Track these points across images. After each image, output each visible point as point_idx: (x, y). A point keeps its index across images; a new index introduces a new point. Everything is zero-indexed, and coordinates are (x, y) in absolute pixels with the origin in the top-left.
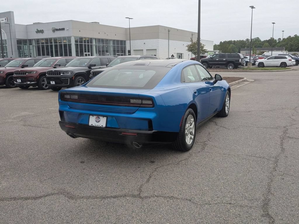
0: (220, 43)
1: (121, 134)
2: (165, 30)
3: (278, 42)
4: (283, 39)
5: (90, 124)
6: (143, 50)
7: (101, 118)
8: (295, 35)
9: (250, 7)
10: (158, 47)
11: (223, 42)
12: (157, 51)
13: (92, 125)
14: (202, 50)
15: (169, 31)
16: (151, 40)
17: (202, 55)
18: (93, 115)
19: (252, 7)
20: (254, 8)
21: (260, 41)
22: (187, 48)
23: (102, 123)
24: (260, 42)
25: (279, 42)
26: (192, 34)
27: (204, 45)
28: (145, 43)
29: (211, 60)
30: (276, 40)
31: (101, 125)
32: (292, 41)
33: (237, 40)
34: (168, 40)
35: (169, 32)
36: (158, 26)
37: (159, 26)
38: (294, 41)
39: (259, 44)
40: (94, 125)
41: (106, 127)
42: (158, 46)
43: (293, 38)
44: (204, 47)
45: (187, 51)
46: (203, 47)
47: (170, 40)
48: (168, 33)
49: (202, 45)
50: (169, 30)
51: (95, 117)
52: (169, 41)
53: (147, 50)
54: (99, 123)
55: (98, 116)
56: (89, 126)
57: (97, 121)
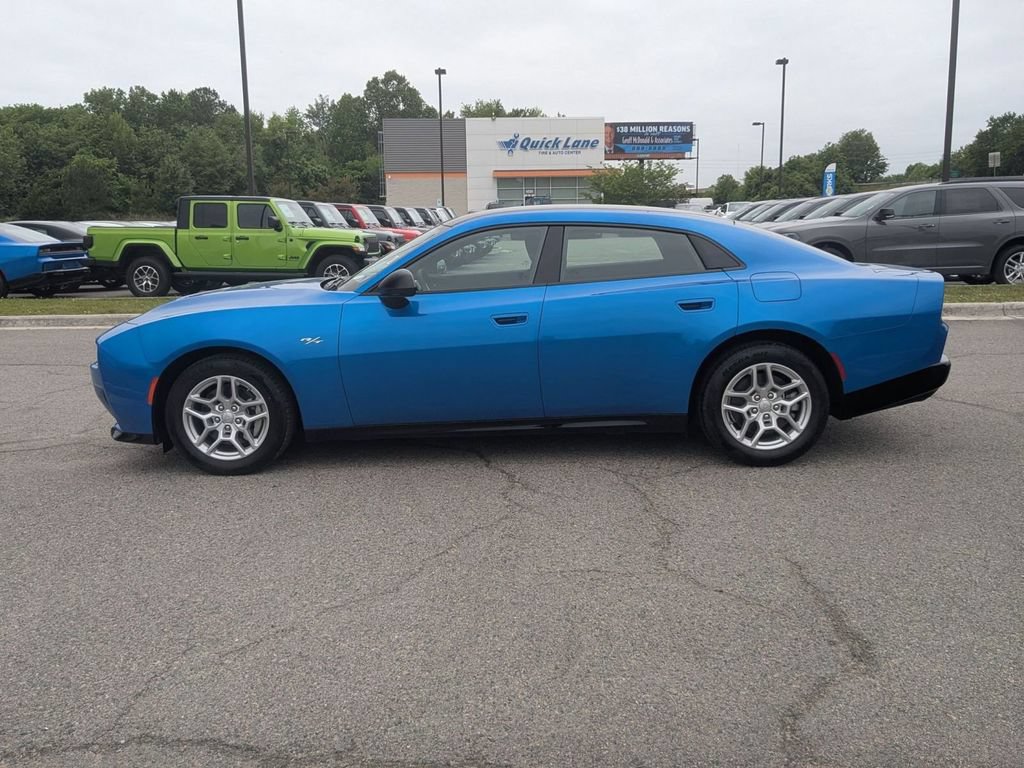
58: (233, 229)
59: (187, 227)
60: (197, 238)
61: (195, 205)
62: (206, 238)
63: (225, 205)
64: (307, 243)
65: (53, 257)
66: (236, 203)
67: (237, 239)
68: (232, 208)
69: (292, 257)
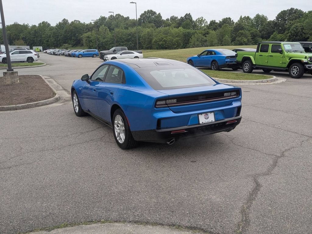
7: (209, 114)
18: (201, 114)
23: (211, 118)
40: (204, 122)
41: (216, 121)
51: (203, 115)
54: (209, 119)
55: (206, 113)
56: (200, 124)
57: (207, 118)
58: (270, 53)
59: (258, 52)
60: (260, 55)
61: (262, 45)
62: (262, 56)
63: (269, 45)
64: (289, 58)
65: (230, 60)
66: (272, 44)
67: (270, 56)
68: (270, 45)
69: (284, 63)
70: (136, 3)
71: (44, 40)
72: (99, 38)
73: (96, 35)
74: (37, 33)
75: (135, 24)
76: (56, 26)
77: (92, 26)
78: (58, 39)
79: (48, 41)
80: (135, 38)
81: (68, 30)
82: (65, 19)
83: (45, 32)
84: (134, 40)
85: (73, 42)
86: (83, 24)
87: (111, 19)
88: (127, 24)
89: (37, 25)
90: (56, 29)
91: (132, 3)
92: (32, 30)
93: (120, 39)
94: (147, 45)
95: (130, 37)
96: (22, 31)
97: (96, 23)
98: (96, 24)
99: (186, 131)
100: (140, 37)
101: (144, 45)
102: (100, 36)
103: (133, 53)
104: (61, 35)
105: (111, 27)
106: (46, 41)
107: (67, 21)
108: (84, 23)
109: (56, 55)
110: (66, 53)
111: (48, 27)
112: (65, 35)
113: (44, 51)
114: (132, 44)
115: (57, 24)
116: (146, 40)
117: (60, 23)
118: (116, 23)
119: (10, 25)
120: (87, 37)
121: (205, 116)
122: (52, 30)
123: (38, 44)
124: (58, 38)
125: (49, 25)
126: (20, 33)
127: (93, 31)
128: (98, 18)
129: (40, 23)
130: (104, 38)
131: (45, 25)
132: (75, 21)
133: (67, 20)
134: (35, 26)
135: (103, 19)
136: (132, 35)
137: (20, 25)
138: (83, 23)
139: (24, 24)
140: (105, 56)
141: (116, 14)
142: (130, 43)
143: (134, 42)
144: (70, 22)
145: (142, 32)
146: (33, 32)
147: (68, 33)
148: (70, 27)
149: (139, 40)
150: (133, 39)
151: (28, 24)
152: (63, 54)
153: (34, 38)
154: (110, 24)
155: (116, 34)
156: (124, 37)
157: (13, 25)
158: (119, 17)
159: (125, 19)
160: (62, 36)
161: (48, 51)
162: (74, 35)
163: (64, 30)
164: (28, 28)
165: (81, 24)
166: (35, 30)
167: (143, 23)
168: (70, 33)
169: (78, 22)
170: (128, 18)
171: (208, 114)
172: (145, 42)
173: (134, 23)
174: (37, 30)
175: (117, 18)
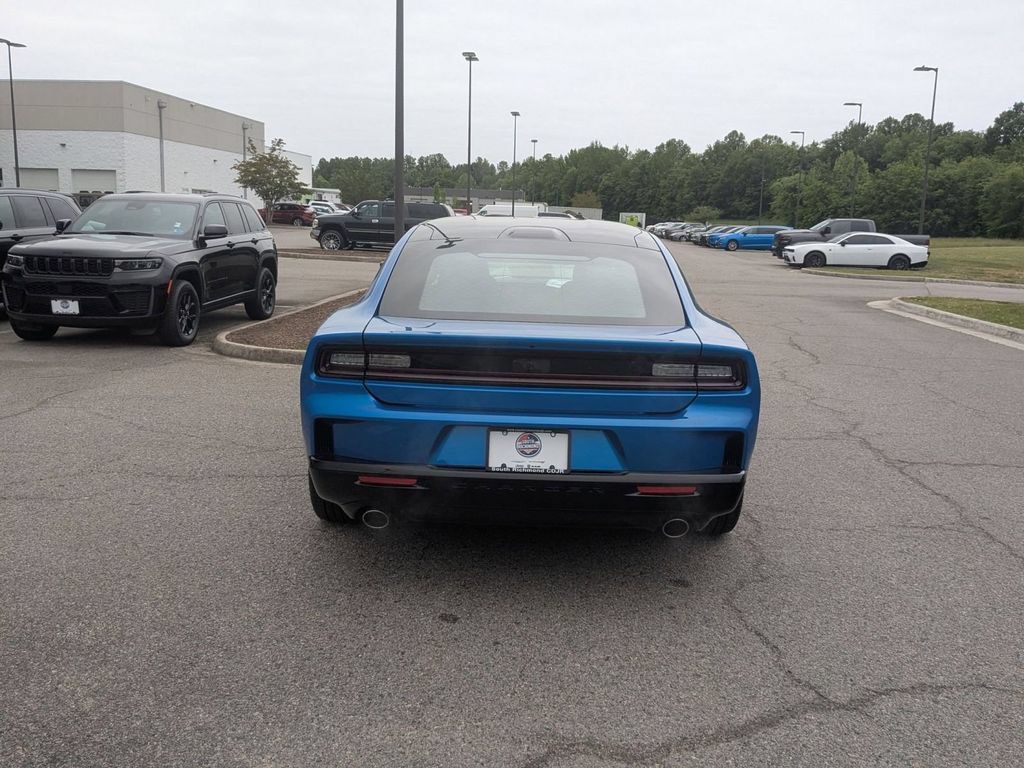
0: (320, 162)
1: (635, 495)
2: (147, 100)
3: (498, 172)
4: (514, 164)
5: (495, 463)
6: (57, 170)
7: (545, 439)
8: (546, 156)
9: (464, 54)
10: (120, 164)
11: (328, 160)
12: (119, 177)
13: (504, 466)
14: (292, 185)
15: (160, 108)
16: (91, 133)
17: (294, 202)
18: (504, 428)
19: (471, 57)
20: (477, 59)
21: (448, 166)
22: (236, 174)
23: (552, 455)
24: (447, 170)
25: (503, 174)
26: (243, 125)
27: (295, 167)
28: (63, 145)
29: (353, 220)
30: (492, 165)
31: (545, 466)
32: (539, 174)
33: (376, 159)
34: (158, 140)
35: (163, 110)
36: (119, 87)
37: (121, 83)
38: (546, 174)
39: (446, 177)
40: (512, 465)
41: (570, 471)
42: (120, 158)
43: (541, 162)
44: (297, 174)
45: (238, 184)
46: (294, 174)
47: (165, 142)
48: (158, 114)
49: (292, 167)
50: (161, 104)
51: (514, 436)
52: (161, 142)
53: (73, 170)
54: (536, 458)
55: (530, 430)
56: (489, 470)
57: (528, 452)
70: (936, 70)
71: (663, 194)
72: (829, 192)
73: (819, 183)
74: (647, 174)
75: (971, 149)
76: (707, 153)
77: (815, 154)
78: (705, 193)
79: (672, 199)
80: (961, 195)
81: (738, 165)
82: (735, 132)
83: (669, 173)
84: (954, 203)
85: (748, 203)
86: (788, 147)
87: (884, 132)
88: (941, 149)
89: (652, 151)
90: (703, 161)
91: (923, 69)
92: (637, 165)
93: (903, 196)
94: (1002, 223)
95: (940, 191)
96: (609, 167)
97: (831, 145)
98: (832, 149)
99: (419, 487)
100: (981, 193)
101: (988, 223)
102: (833, 187)
103: (893, 243)
104: (714, 182)
105: (880, 157)
106: (668, 199)
107: (742, 137)
108: (794, 143)
109: (672, 239)
110: (698, 234)
111: (682, 156)
112: (726, 180)
113: (650, 227)
114: (946, 217)
115: (710, 148)
116: (1002, 203)
117: (718, 145)
118: (901, 144)
119: (580, 150)
120: (790, 187)
121: (520, 439)
122: (692, 165)
123: (645, 206)
124: (704, 189)
125: (686, 149)
126: (601, 173)
127: (813, 171)
128: (841, 129)
129: (662, 145)
130: (846, 194)
131: (674, 150)
132: (766, 137)
133: (742, 134)
134: (646, 152)
135: (857, 131)
136: (950, 186)
137: (606, 150)
138: (790, 144)
139: (616, 147)
140: (787, 248)
141: (908, 114)
142: (938, 214)
143: (953, 212)
144: (748, 140)
145: (991, 175)
146: (637, 170)
147: (737, 177)
148: (746, 156)
149: (974, 202)
150: (951, 199)
151: (627, 147)
152: (689, 239)
153: (637, 187)
154: (881, 148)
155: (891, 181)
156: (917, 190)
157: (587, 148)
158: (915, 124)
159: (935, 132)
160: (717, 185)
161: (659, 227)
162: (756, 183)
163: (726, 167)
164: (625, 158)
165: (783, 147)
166: (644, 166)
167: (1003, 145)
168: (743, 176)
169: (773, 142)
170: (950, 126)
171: (542, 436)
172: (995, 213)
173: (969, 145)
174: (647, 167)
175: (908, 129)
